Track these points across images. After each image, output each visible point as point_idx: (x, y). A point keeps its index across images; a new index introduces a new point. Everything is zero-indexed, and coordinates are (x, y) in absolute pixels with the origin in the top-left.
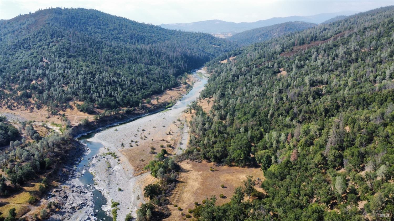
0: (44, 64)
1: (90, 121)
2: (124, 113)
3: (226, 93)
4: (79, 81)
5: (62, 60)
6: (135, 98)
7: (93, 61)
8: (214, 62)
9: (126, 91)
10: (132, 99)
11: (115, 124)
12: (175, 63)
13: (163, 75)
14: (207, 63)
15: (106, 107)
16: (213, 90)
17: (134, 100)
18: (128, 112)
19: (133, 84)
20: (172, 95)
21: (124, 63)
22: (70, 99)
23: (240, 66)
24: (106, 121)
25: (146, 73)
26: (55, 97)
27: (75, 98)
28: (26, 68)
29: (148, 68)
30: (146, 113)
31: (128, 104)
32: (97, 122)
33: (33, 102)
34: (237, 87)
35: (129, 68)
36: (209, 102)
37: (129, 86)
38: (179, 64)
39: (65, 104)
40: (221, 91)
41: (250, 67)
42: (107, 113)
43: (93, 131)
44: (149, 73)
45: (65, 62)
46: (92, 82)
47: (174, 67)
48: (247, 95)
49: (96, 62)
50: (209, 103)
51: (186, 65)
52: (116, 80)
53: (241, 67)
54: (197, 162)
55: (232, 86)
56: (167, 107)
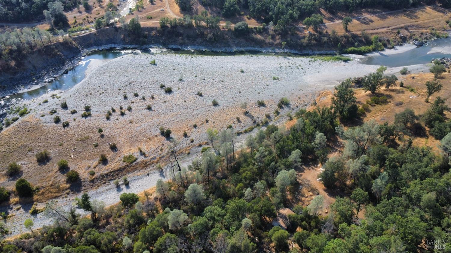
1: (143, 26)
2: (230, 30)
11: (189, 48)
15: (216, 6)
24: (178, 35)
30: (279, 46)
32: (158, 31)
56: (350, 49)
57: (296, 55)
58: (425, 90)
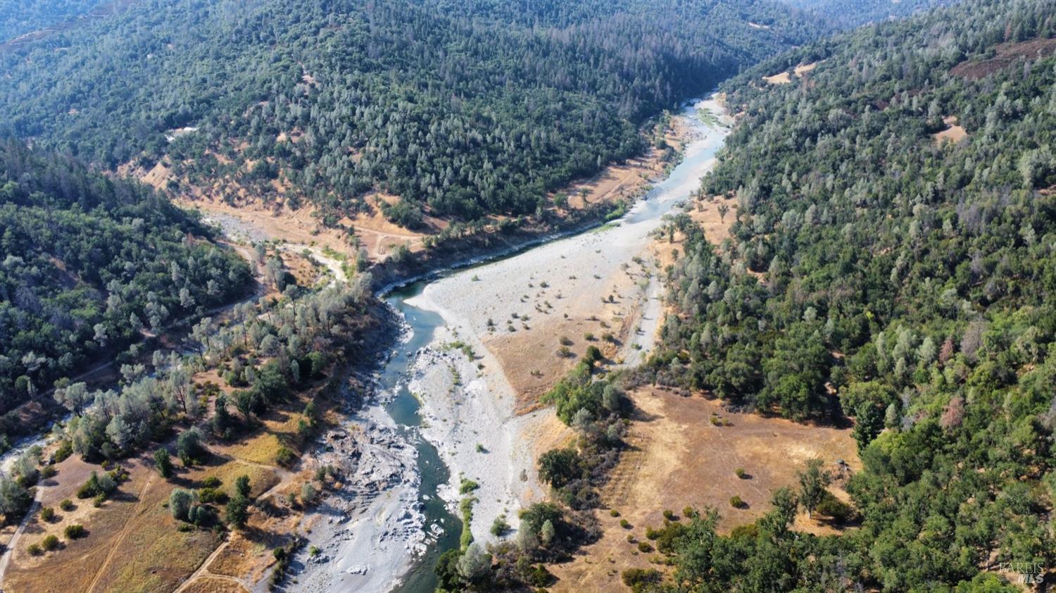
0: (307, 87)
1: (413, 251)
2: (497, 231)
3: (775, 188)
4: (389, 139)
5: (350, 79)
6: (524, 192)
7: (423, 80)
8: (750, 79)
9: (504, 170)
10: (520, 193)
11: (473, 261)
12: (637, 82)
13: (602, 120)
14: (730, 82)
15: (451, 214)
16: (737, 176)
17: (522, 197)
18: (508, 230)
19: (523, 149)
20: (623, 182)
21: (501, 84)
22: (367, 189)
23: (824, 103)
24: (451, 251)
25: (559, 115)
26: (332, 181)
27: (377, 186)
28: (264, 98)
29: (563, 100)
30: (552, 232)
31: (507, 206)
32: (429, 254)
33: (282, 189)
34: (808, 171)
35: (515, 100)
36: (723, 211)
37: (513, 155)
38: (648, 84)
39: (354, 201)
40: (760, 181)
41: (853, 106)
42: (455, 232)
43: (420, 277)
44: (565, 116)
45: (355, 85)
46: (421, 144)
47: (634, 94)
48: (834, 199)
49: (430, 83)
50: (723, 216)
51: (668, 87)
52: (480, 137)
53: (825, 107)
54: (677, 393)
55: (793, 166)
56: (608, 216)
57: (572, 235)
58: (719, 216)
